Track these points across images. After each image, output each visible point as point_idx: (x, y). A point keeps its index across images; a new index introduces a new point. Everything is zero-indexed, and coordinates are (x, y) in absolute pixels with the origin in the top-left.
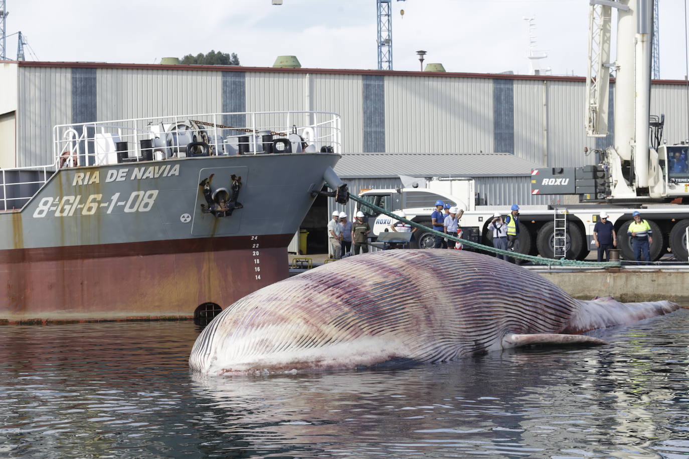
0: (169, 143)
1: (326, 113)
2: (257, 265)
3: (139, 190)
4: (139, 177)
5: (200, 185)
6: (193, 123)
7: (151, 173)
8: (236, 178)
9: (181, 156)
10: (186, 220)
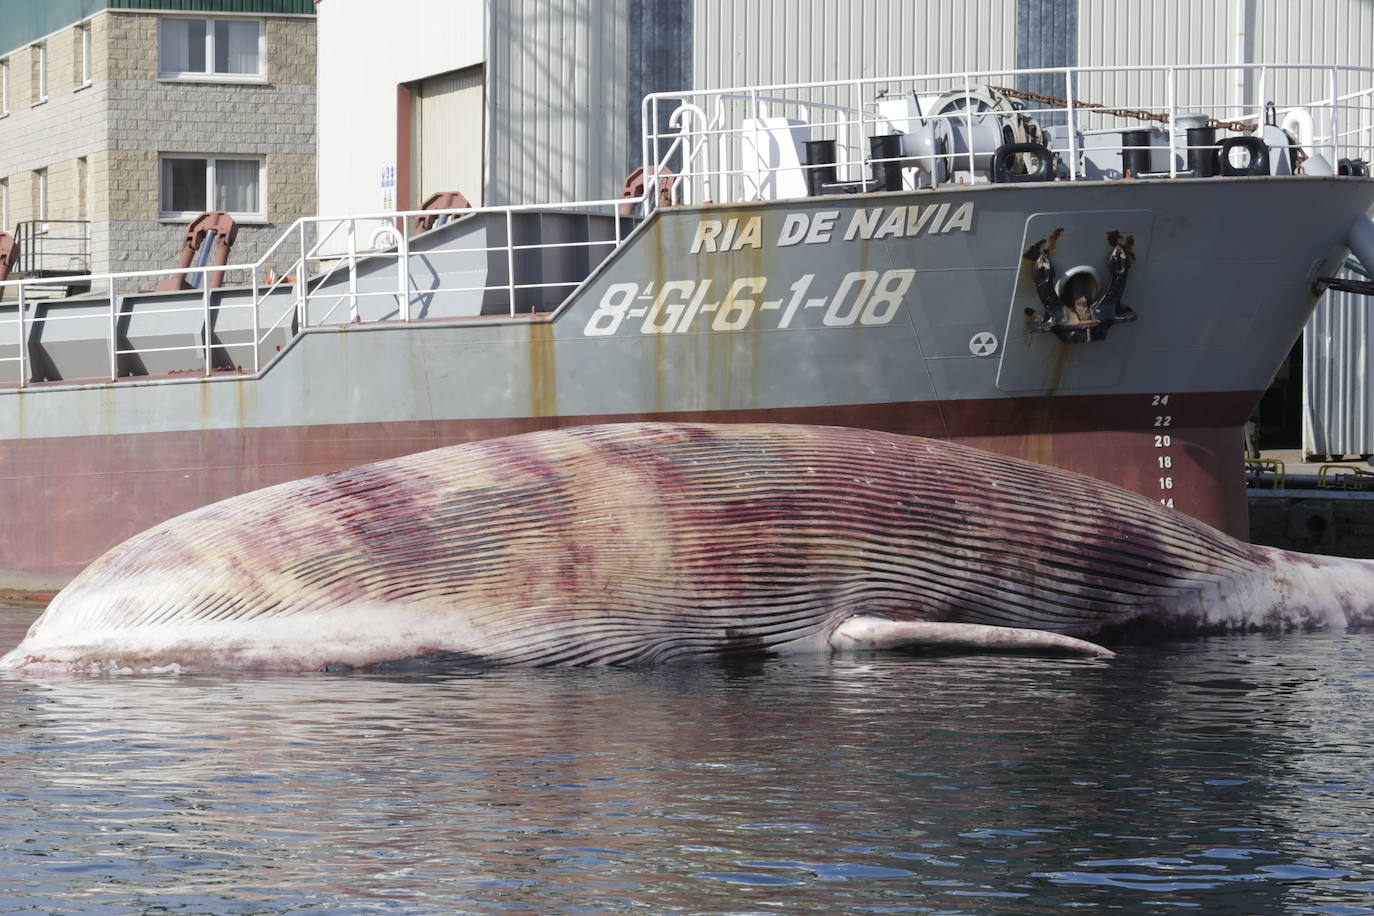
0: (941, 147)
1: (1347, 69)
2: (1166, 472)
3: (863, 268)
4: (865, 234)
5: (1024, 256)
6: (998, 94)
7: (896, 223)
8: (1120, 241)
9: (971, 180)
10: (983, 350)
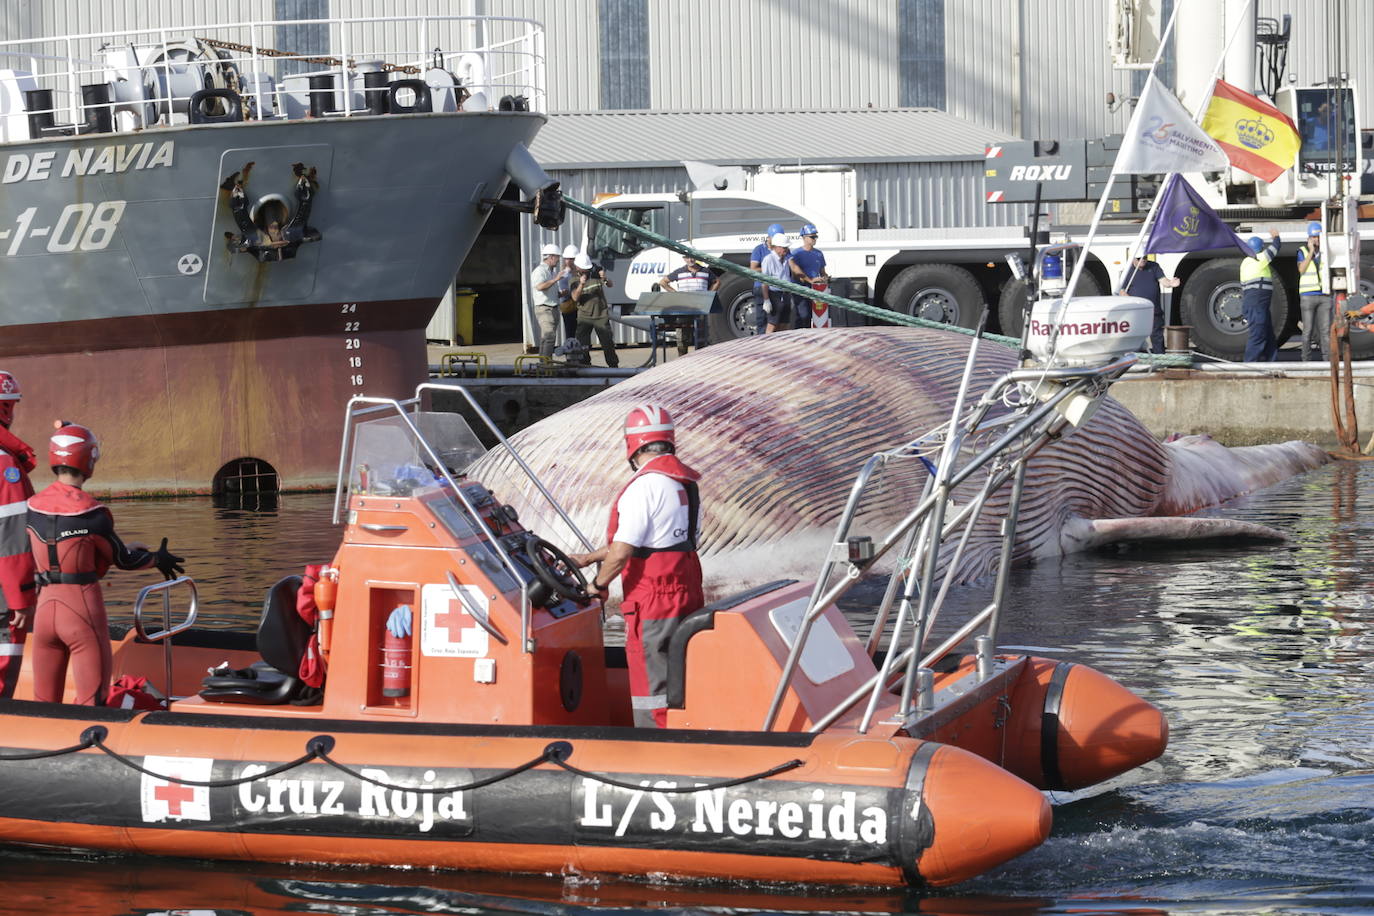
0: (149, 92)
1: (513, 20)
2: (357, 371)
3: (80, 201)
4: (80, 171)
5: (222, 187)
6: (205, 46)
7: (107, 160)
8: (304, 172)
9: (178, 121)
10: (190, 269)
